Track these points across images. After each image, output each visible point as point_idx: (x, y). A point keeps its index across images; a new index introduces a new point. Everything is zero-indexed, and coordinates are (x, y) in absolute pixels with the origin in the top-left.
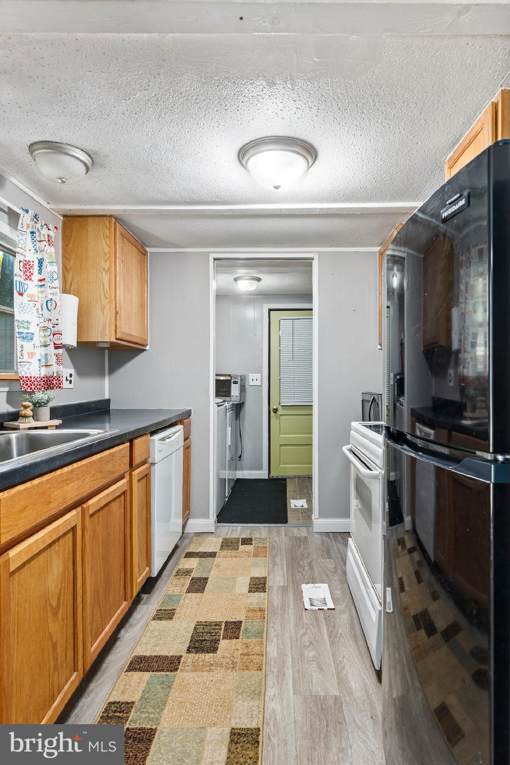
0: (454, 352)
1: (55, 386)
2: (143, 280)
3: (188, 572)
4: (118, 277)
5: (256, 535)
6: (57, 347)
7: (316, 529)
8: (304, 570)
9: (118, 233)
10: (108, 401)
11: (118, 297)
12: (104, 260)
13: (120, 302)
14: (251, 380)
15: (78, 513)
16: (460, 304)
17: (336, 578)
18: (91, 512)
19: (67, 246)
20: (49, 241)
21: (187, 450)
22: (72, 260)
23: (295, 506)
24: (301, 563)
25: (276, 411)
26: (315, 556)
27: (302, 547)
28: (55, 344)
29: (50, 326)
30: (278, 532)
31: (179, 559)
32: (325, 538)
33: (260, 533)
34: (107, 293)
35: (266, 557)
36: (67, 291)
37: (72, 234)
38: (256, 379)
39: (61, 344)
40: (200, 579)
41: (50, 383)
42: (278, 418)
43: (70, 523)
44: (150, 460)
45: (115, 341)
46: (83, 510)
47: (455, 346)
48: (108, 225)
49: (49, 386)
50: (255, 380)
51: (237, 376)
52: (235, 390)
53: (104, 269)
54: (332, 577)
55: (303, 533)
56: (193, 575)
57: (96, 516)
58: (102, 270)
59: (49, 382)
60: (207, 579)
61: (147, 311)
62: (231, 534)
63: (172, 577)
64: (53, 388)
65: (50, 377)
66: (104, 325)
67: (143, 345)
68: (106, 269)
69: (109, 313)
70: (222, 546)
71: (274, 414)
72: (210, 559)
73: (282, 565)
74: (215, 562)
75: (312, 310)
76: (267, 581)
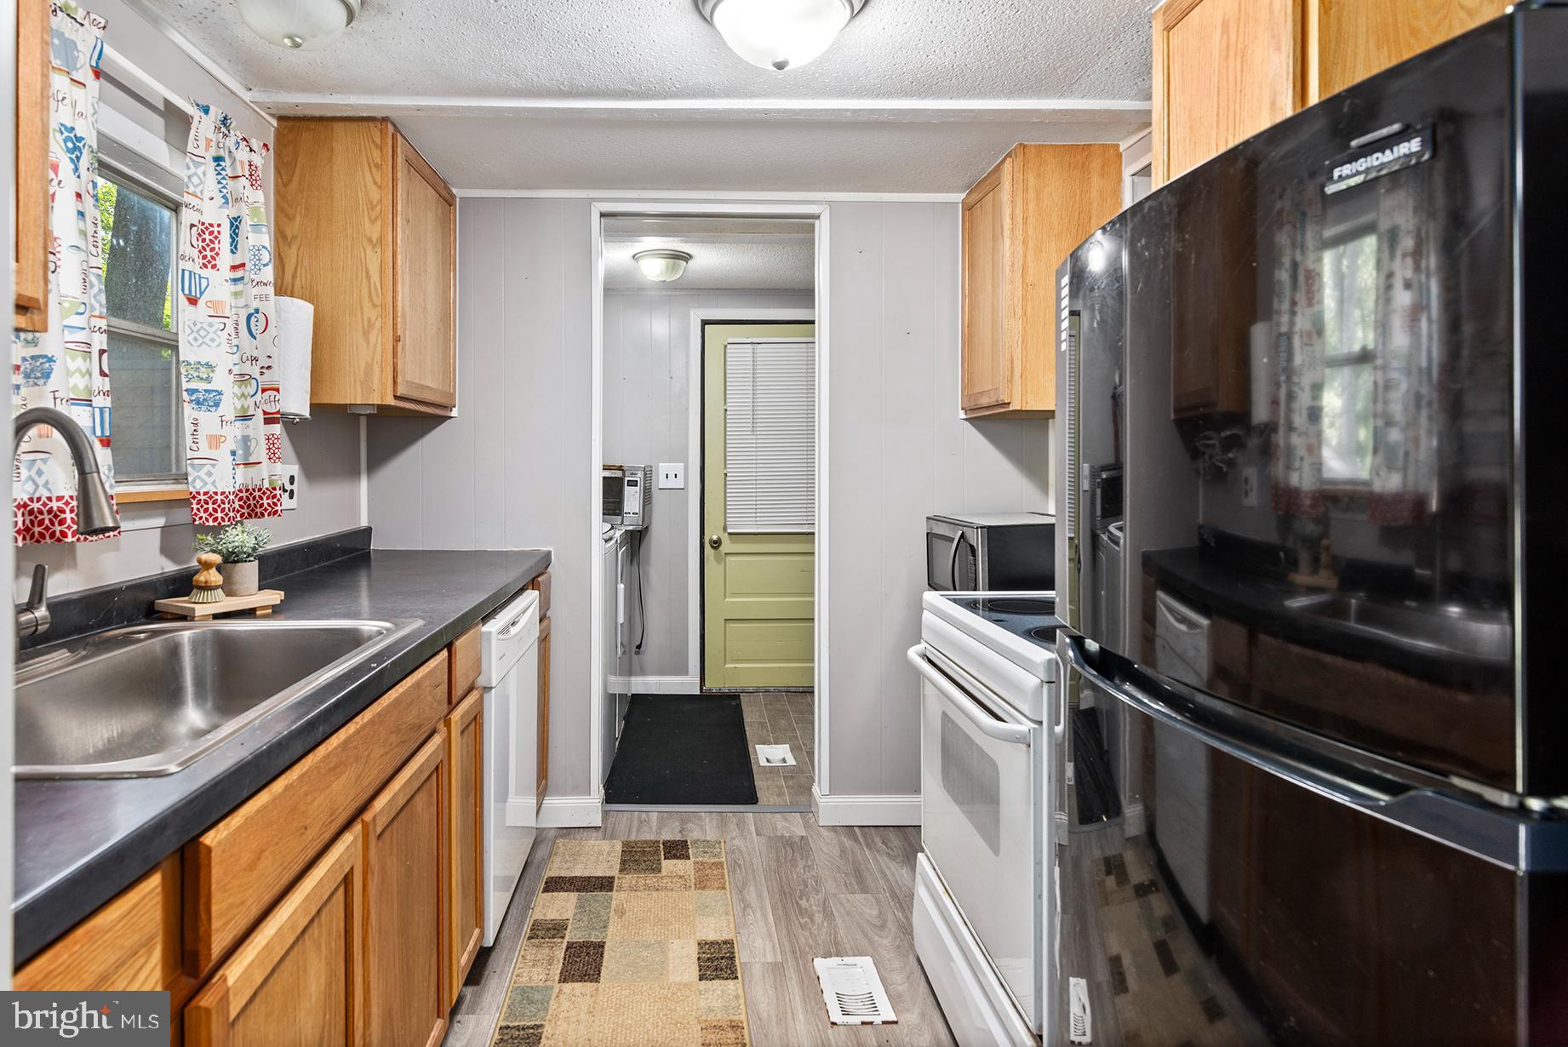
0: (1258, 426)
1: (266, 510)
2: (447, 263)
3: (557, 929)
4: (399, 257)
5: (693, 835)
6: (269, 420)
7: (825, 819)
8: (812, 921)
9: (400, 159)
10: (368, 532)
11: (400, 304)
12: (370, 218)
13: (404, 315)
14: (662, 476)
15: (356, 838)
16: (1275, 317)
17: (886, 942)
18: (379, 830)
19: (285, 185)
20: (251, 175)
21: (543, 644)
22: (298, 219)
23: (768, 761)
24: (803, 903)
25: (716, 544)
26: (830, 886)
27: (801, 864)
28: (265, 413)
29: (255, 372)
30: (741, 825)
31: (532, 893)
32: (848, 843)
33: (702, 828)
34: (378, 296)
35: (724, 888)
36: (286, 289)
37: (297, 159)
38: (674, 474)
39: (278, 412)
40: (586, 945)
41: (253, 504)
42: (719, 559)
43: (341, 867)
44: (481, 681)
45: (391, 401)
46: (365, 825)
47: (1260, 413)
48: (378, 140)
49: (253, 510)
50: (671, 476)
51: (638, 468)
52: (632, 500)
53: (370, 240)
54: (876, 938)
55: (794, 826)
56: (571, 935)
57: (387, 835)
58: (365, 240)
59: (252, 502)
60: (601, 945)
61: (455, 331)
62: (638, 831)
63: (523, 941)
64: (263, 515)
65: (254, 490)
66: (369, 368)
67: (445, 407)
68: (375, 240)
69: (379, 340)
70: (623, 862)
71: (713, 551)
72: (600, 894)
73: (763, 908)
74: (614, 903)
75: (813, 322)
76: (736, 950)
